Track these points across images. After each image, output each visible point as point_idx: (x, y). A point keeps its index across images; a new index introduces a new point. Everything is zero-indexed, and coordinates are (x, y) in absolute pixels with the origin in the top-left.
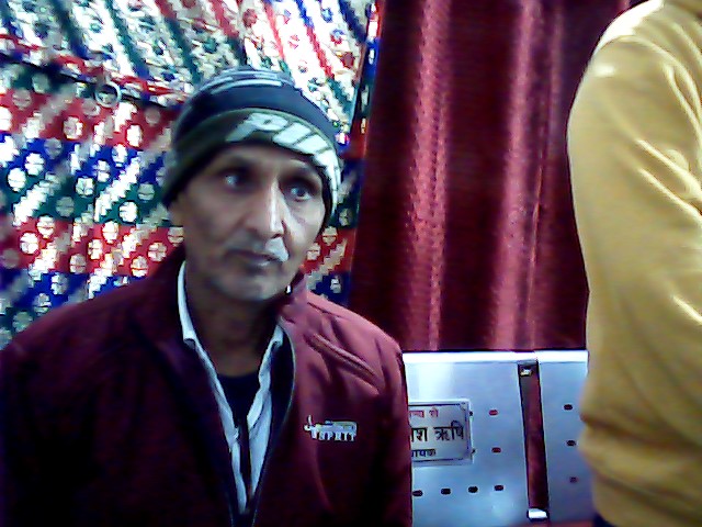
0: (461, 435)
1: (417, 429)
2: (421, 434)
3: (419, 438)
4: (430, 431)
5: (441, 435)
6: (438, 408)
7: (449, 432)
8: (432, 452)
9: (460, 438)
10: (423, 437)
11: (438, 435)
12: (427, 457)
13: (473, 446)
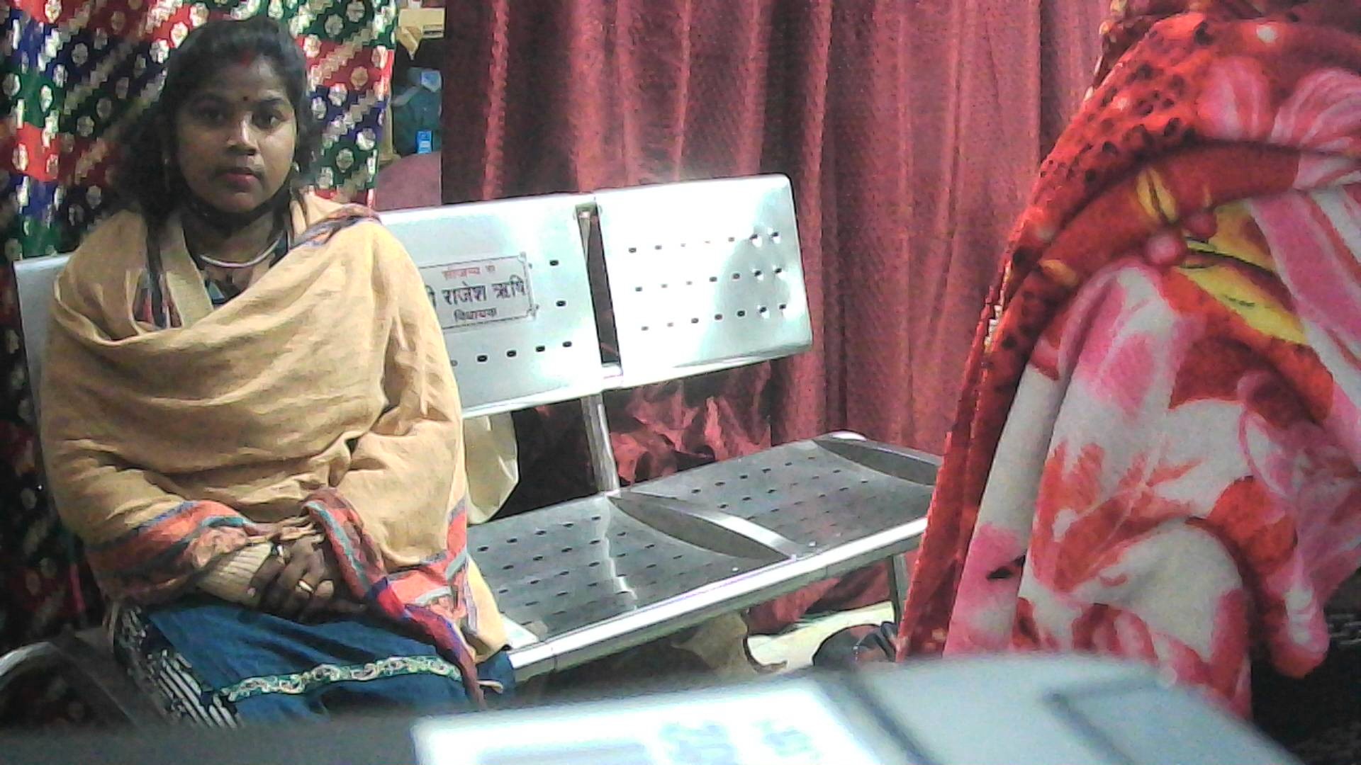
0: (523, 290)
1: (474, 288)
2: (480, 292)
3: (478, 297)
4: (489, 289)
5: (501, 293)
6: (494, 263)
7: (509, 288)
8: (493, 312)
9: (521, 293)
10: (482, 297)
11: (497, 292)
12: (489, 318)
13: (535, 302)
